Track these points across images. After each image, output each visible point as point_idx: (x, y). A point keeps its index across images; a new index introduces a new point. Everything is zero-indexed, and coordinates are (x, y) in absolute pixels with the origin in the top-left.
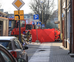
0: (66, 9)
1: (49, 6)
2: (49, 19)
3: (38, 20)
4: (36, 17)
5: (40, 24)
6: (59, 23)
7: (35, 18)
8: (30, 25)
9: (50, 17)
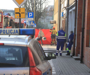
0: (68, 8)
1: (42, 3)
2: (41, 18)
3: (33, 18)
4: (31, 14)
5: (33, 24)
6: (56, 23)
7: (30, 16)
8: (22, 24)
9: (42, 15)
